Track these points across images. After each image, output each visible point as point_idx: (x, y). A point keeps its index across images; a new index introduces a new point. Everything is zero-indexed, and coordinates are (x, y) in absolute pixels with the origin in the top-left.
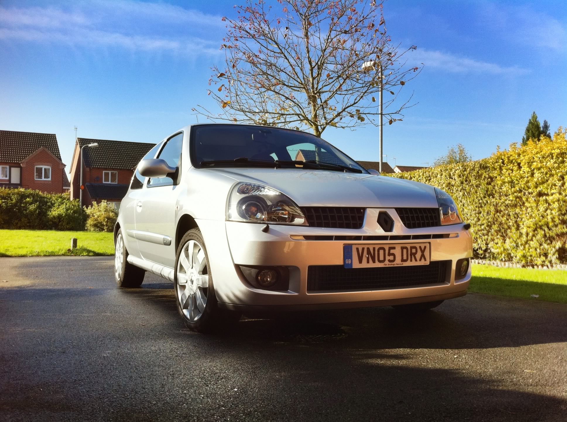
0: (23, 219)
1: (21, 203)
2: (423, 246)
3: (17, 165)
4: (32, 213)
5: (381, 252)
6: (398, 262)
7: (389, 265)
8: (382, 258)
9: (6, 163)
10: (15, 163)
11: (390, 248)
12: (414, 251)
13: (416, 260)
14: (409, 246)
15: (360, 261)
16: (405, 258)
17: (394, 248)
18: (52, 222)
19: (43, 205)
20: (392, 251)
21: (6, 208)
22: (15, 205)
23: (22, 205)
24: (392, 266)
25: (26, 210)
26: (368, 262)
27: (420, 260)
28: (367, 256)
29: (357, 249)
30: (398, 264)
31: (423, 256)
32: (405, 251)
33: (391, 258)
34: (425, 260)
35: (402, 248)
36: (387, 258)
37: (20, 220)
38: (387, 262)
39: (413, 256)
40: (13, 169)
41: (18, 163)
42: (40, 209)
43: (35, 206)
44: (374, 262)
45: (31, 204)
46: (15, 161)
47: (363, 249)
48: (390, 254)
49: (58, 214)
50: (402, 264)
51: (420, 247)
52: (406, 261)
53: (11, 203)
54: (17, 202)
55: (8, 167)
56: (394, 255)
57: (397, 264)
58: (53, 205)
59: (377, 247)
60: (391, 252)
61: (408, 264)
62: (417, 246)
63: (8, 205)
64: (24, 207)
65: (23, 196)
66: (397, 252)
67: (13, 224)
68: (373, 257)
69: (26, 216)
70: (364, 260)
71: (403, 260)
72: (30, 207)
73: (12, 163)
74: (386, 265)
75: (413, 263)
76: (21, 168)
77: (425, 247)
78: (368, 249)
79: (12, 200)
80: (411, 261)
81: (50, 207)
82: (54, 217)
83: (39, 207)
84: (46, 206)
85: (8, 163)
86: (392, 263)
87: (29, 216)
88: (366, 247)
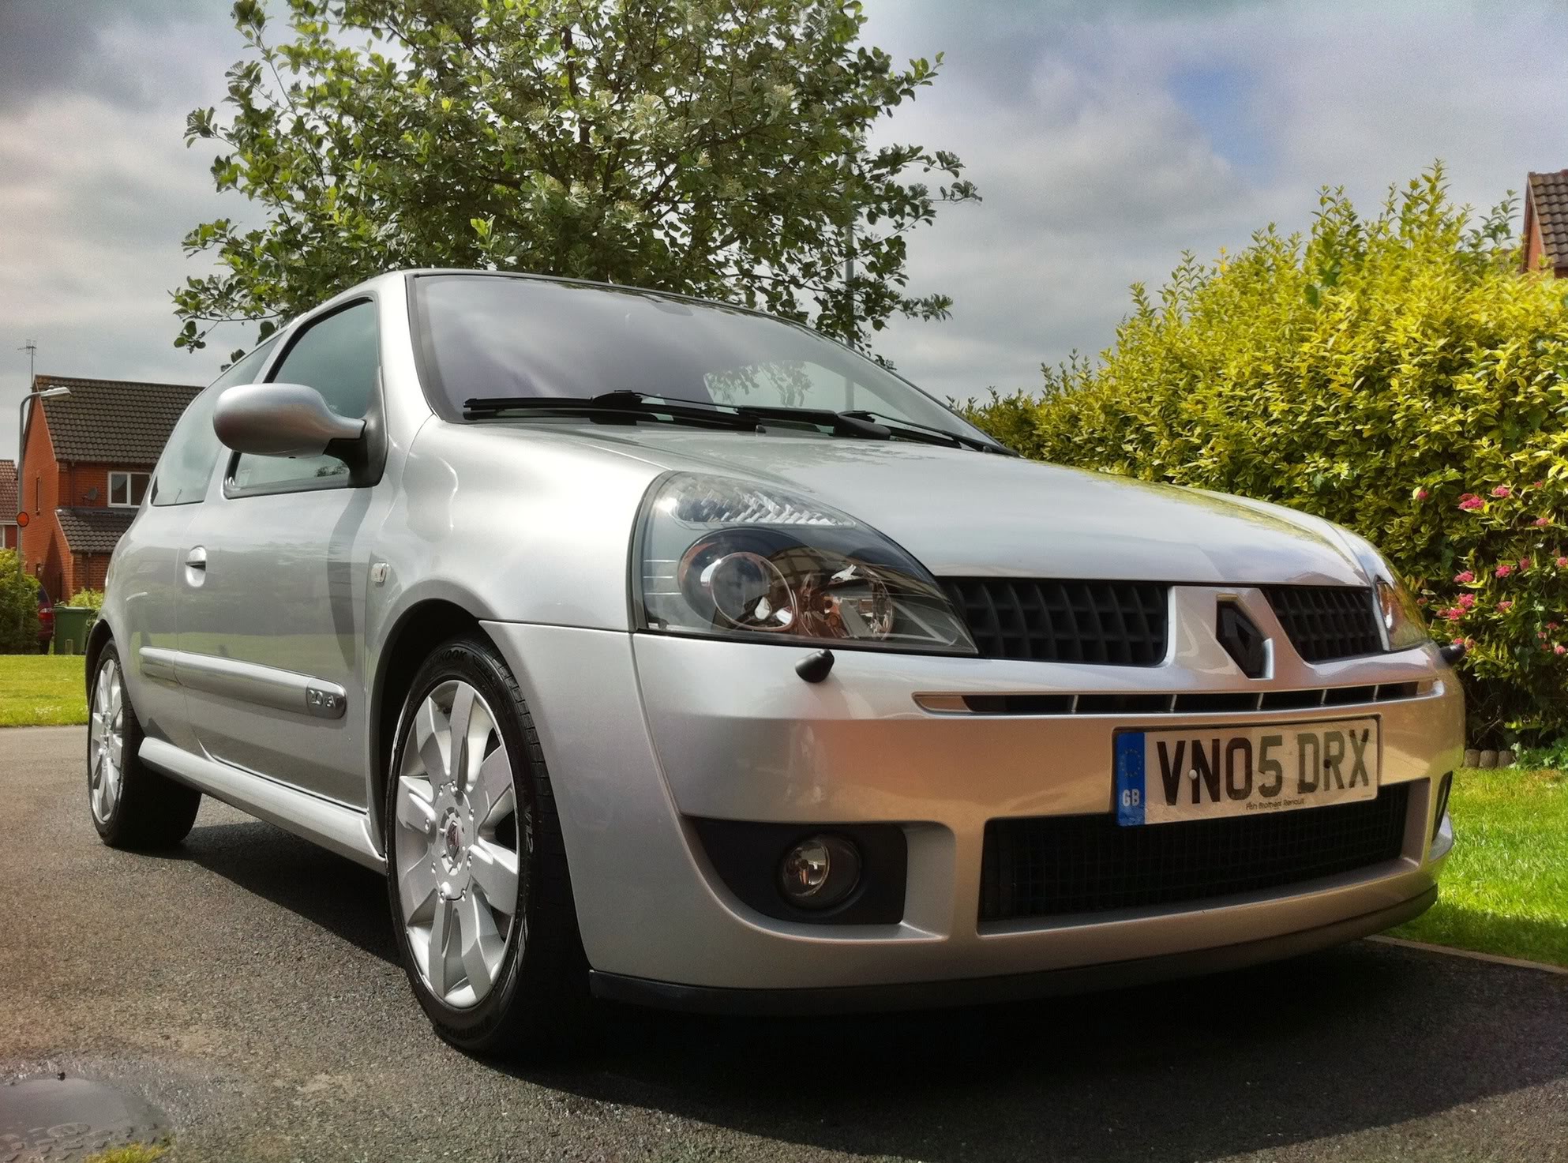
2: (1359, 728)
5: (1239, 756)
6: (1289, 799)
7: (1261, 805)
8: (1239, 781)
11: (1266, 743)
12: (1334, 749)
13: (1341, 783)
14: (1320, 733)
15: (1171, 796)
16: (1309, 776)
17: (1278, 742)
20: (1273, 753)
24: (1270, 810)
26: (1196, 799)
27: (1352, 785)
28: (1193, 773)
29: (1162, 746)
30: (1289, 803)
31: (1359, 767)
32: (1309, 749)
33: (1270, 778)
34: (1366, 780)
35: (1303, 740)
36: (1258, 780)
38: (1255, 796)
39: (1331, 768)
44: (1216, 797)
47: (1181, 746)
48: (1264, 766)
50: (1302, 801)
51: (1352, 735)
52: (1312, 787)
56: (1276, 766)
59: (1225, 737)
60: (1269, 758)
61: (1317, 798)
62: (1344, 730)
66: (1287, 753)
68: (1211, 778)
70: (1185, 789)
71: (1303, 787)
74: (1254, 807)
75: (1333, 797)
77: (1366, 732)
78: (1197, 746)
80: (1327, 786)
86: (1272, 800)
88: (1188, 737)
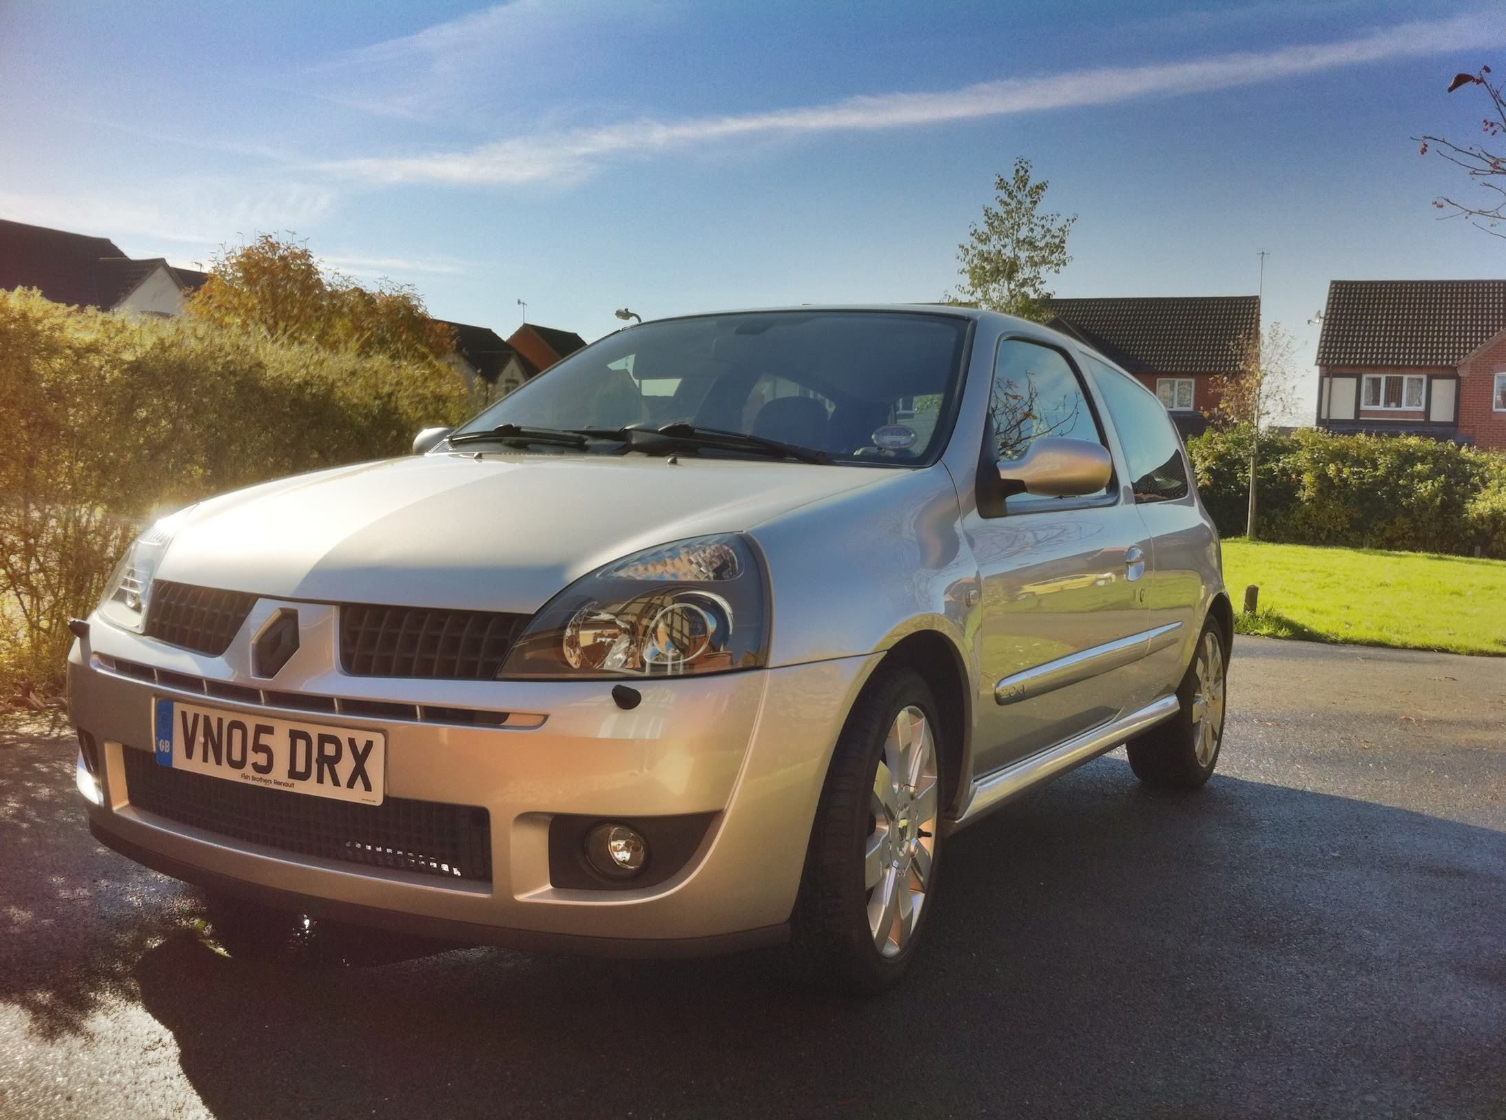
0: (1399, 520)
1: (1399, 477)
2: (361, 739)
3: (1450, 373)
4: (1424, 504)
5: (237, 734)
6: (279, 777)
7: (254, 779)
8: (237, 756)
9: (1419, 369)
10: (1442, 367)
11: (260, 729)
12: (330, 750)
13: (336, 782)
14: (314, 732)
15: (189, 755)
16: (301, 767)
17: (270, 730)
18: (1476, 529)
19: (1457, 484)
20: (265, 739)
21: (1359, 489)
22: (1384, 481)
23: (1401, 482)
24: (262, 784)
25: (1408, 496)
26: (205, 760)
27: (351, 784)
28: (204, 741)
29: (184, 714)
30: (279, 783)
31: (359, 771)
32: (301, 745)
33: (262, 759)
34: (368, 787)
35: (295, 735)
36: (252, 757)
37: (1392, 523)
38: (248, 770)
39: (326, 765)
40: (1436, 383)
41: (1450, 367)
42: (1445, 494)
43: (1436, 485)
44: (219, 762)
45: (1423, 478)
46: (1442, 360)
47: (196, 716)
48: (258, 748)
49: (1492, 509)
50: (294, 786)
51: (352, 742)
52: (304, 776)
53: (1375, 476)
54: (1389, 473)
55: (1424, 377)
56: (267, 750)
57: (277, 783)
58: (1484, 482)
59: (228, 718)
60: (261, 742)
61: (309, 788)
62: (343, 735)
63: (1365, 481)
64: (1405, 487)
65: (1409, 458)
66: (279, 743)
67: (1371, 530)
68: (215, 748)
69: (1408, 511)
70: (198, 750)
71: (293, 774)
72: (1420, 488)
73: (1436, 367)
74: (246, 777)
75: (327, 791)
76: (1458, 379)
77: (369, 745)
78: (207, 719)
79: (1375, 467)
80: (320, 780)
81: (1476, 489)
82: (1481, 518)
83: (1447, 489)
84: (1466, 485)
85: (1425, 366)
86: (265, 777)
87: (1416, 512)
88: (202, 712)
